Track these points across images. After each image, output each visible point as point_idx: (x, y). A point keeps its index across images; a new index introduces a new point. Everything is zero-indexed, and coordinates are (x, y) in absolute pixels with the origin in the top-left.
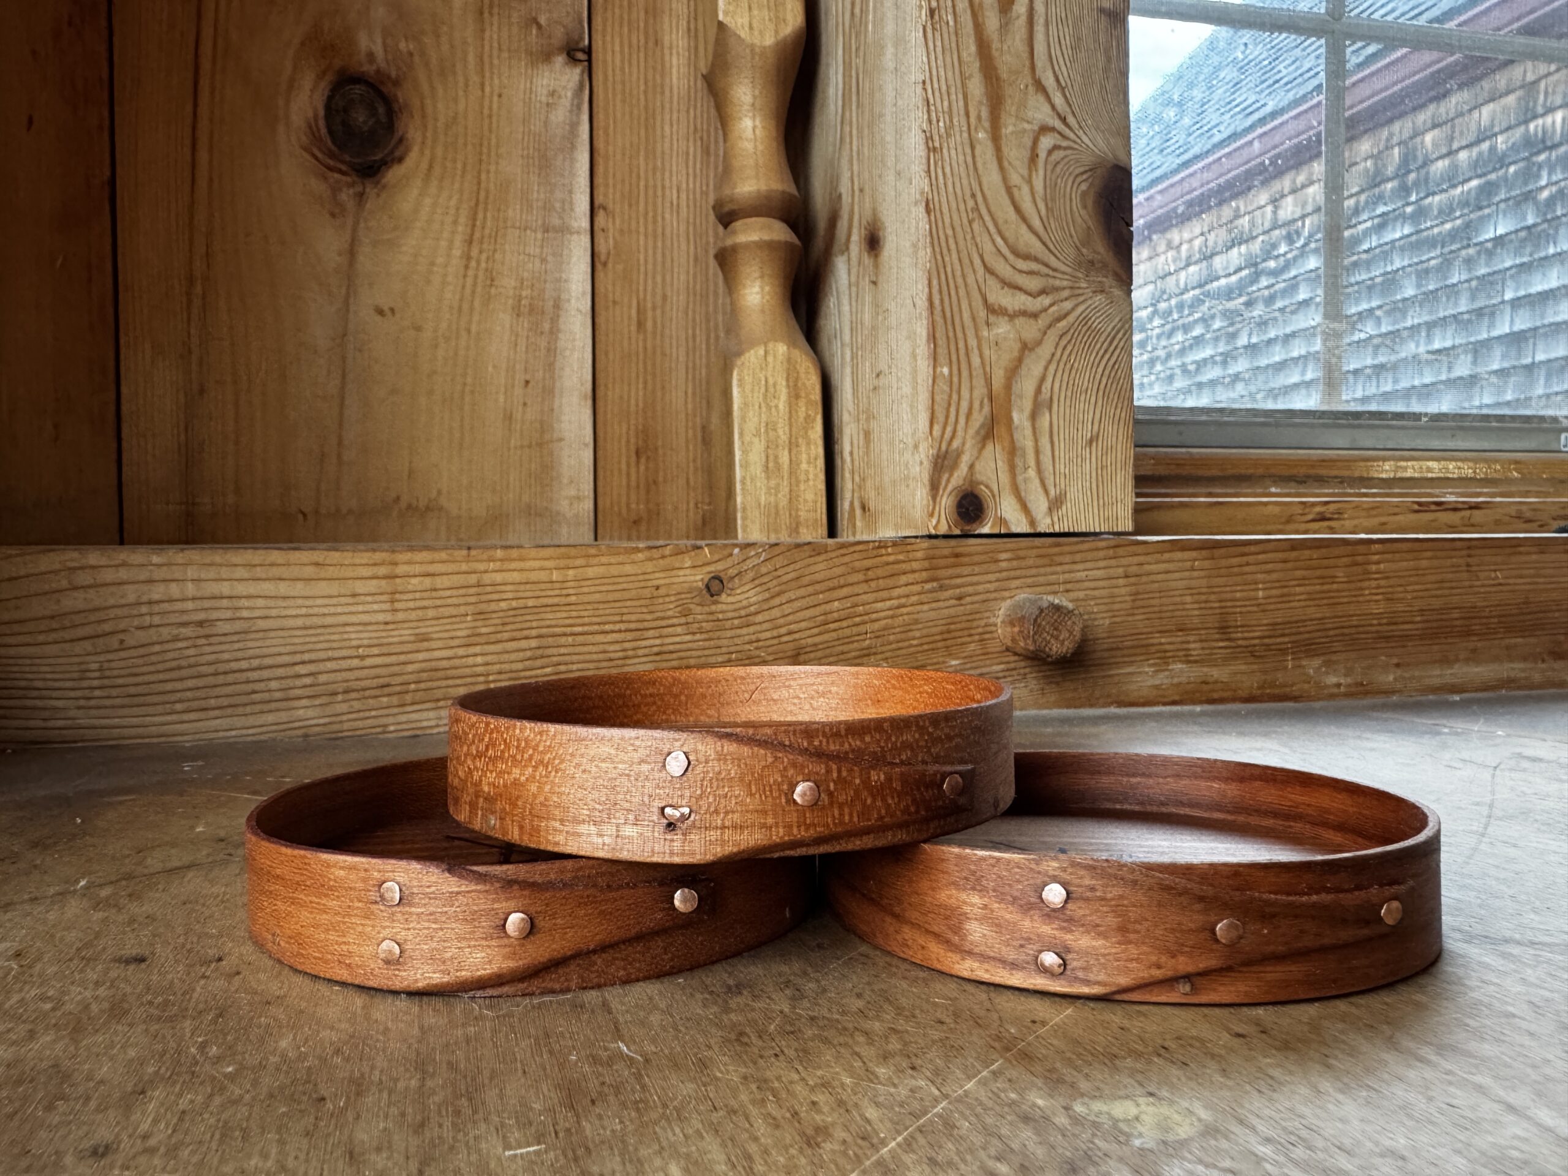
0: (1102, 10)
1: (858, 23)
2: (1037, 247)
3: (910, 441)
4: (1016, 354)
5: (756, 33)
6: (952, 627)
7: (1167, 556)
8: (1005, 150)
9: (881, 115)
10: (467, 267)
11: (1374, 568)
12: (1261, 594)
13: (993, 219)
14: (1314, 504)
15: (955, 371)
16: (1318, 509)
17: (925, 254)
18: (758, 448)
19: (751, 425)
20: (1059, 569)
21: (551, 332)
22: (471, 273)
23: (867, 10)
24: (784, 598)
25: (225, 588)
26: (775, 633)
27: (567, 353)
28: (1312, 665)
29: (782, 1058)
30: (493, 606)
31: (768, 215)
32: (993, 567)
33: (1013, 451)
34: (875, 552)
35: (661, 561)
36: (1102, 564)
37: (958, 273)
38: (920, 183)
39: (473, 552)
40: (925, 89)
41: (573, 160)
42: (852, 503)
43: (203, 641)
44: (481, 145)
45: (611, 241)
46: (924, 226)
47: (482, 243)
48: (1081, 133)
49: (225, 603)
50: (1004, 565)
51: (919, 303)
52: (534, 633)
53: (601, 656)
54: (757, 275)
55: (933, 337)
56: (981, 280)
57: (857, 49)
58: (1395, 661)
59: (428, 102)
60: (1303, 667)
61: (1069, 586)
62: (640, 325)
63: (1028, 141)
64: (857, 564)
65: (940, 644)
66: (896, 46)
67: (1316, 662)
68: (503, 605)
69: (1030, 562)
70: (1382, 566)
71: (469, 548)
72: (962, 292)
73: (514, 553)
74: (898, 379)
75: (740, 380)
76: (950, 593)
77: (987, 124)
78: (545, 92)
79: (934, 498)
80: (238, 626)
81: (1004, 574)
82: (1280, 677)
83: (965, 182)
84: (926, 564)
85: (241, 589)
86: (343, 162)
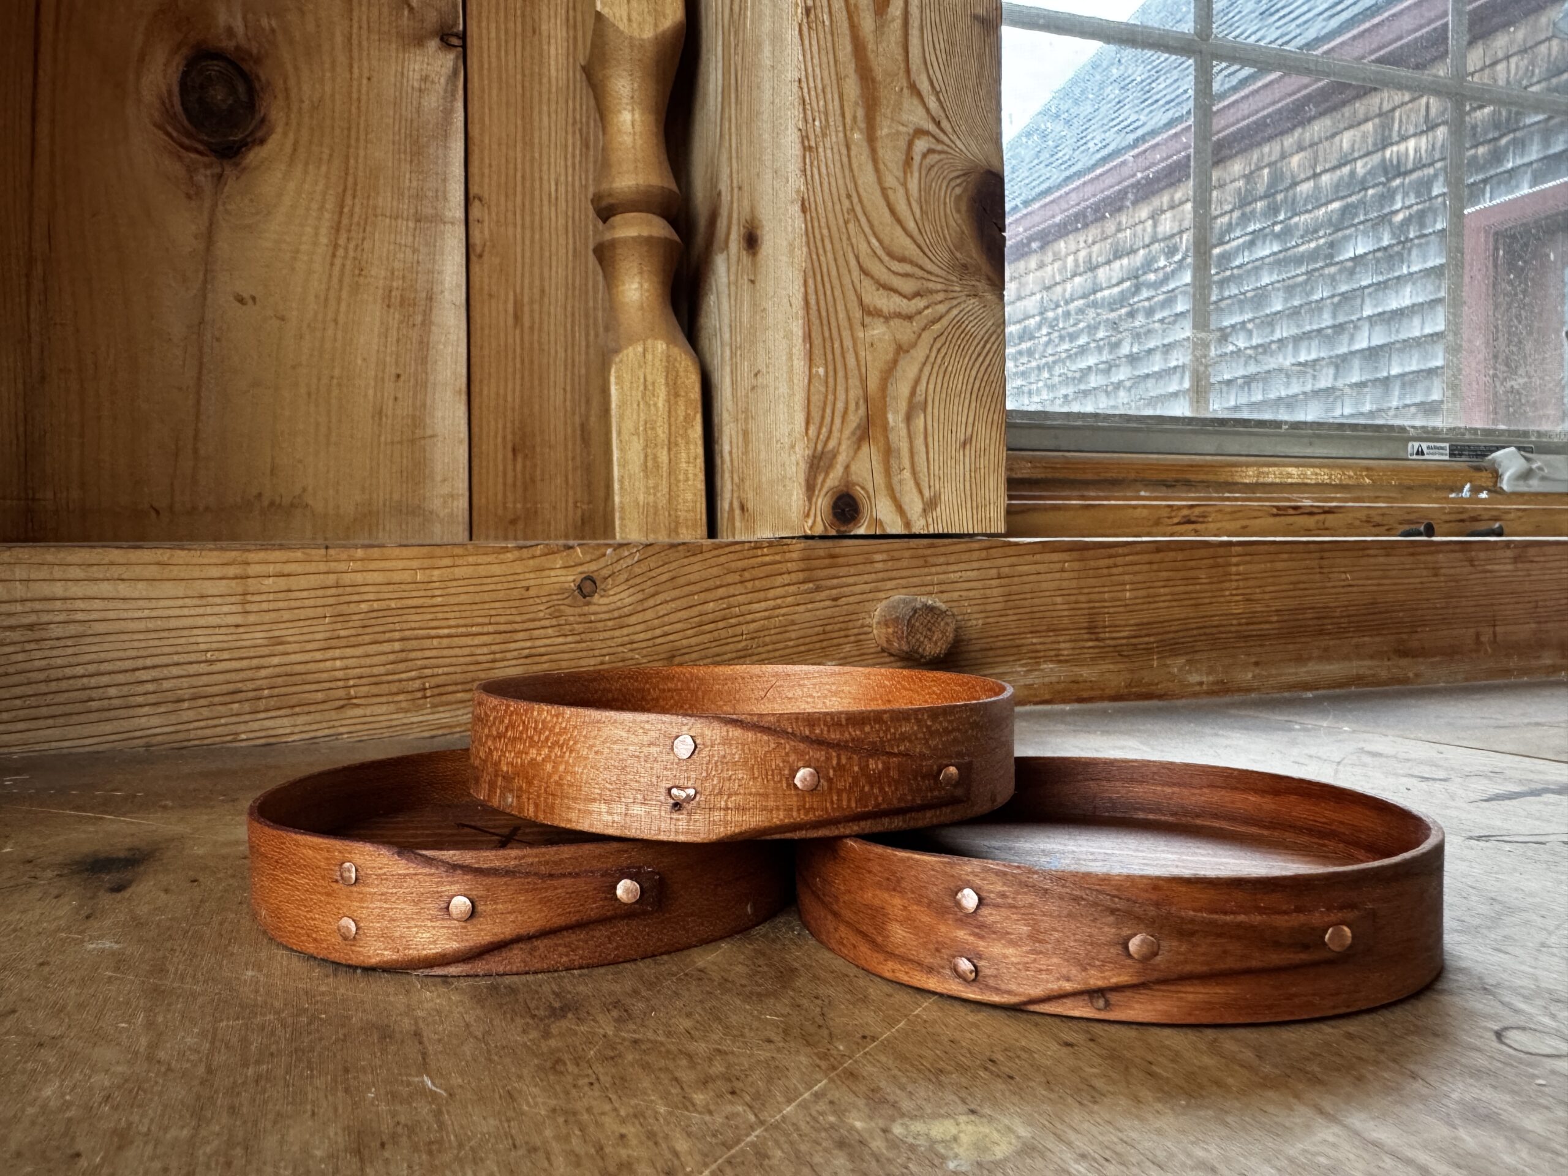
0: (975, 17)
1: (736, 22)
2: (912, 250)
3: (786, 440)
4: (890, 356)
5: (635, 25)
6: (828, 628)
7: (1038, 557)
8: (880, 152)
9: (758, 113)
10: (334, 255)
11: (1234, 569)
12: (1128, 594)
13: (869, 221)
14: (1180, 508)
15: (831, 373)
16: (1185, 512)
17: (801, 253)
18: (636, 446)
19: (629, 425)
20: (934, 570)
21: (423, 323)
22: (338, 262)
23: (746, 8)
24: (659, 599)
25: (58, 589)
26: (649, 635)
27: (441, 347)
28: (1176, 664)
29: (596, 1085)
30: (353, 608)
31: (648, 211)
32: (868, 568)
33: (888, 452)
34: (751, 553)
35: (531, 562)
36: (975, 565)
37: (834, 273)
38: (796, 182)
39: (331, 552)
40: (801, 88)
41: (446, 147)
42: (731, 504)
43: (33, 646)
44: (349, 129)
45: (486, 232)
46: (799, 223)
47: (349, 231)
48: (954, 138)
49: (58, 605)
50: (879, 566)
51: (794, 301)
52: (397, 635)
53: (469, 659)
54: (635, 270)
55: (808, 337)
56: (857, 282)
57: (736, 46)
58: (1253, 659)
59: (292, 82)
60: (1168, 666)
61: (944, 587)
62: (517, 318)
63: (903, 143)
64: (733, 565)
65: (818, 645)
66: (773, 42)
67: (1181, 661)
68: (364, 607)
69: (904, 563)
70: (1241, 568)
71: (327, 548)
72: (838, 293)
73: (375, 553)
74: (776, 378)
75: (617, 378)
76: (824, 595)
77: (863, 125)
78: (417, 76)
79: (810, 499)
80: (72, 629)
81: (881, 575)
82: (1147, 676)
83: (841, 182)
84: (802, 565)
85: (76, 590)
86: (201, 142)
